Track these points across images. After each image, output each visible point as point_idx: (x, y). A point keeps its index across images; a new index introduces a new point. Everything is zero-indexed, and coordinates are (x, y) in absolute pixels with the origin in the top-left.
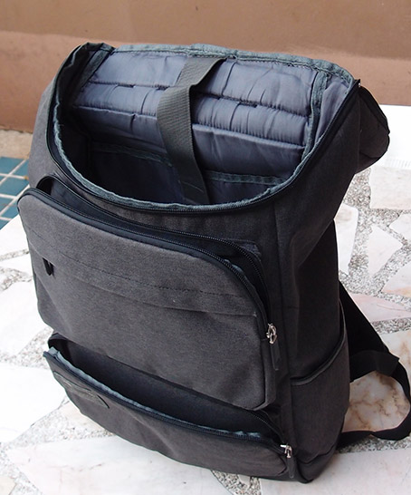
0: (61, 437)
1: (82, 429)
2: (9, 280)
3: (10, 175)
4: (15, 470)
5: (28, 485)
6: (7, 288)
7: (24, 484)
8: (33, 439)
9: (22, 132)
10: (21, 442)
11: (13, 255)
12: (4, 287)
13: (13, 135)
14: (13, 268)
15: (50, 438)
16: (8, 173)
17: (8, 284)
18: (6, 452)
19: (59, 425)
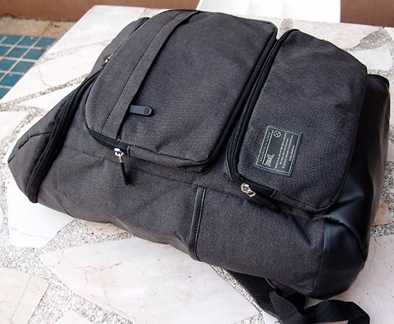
0: (83, 241)
1: (100, 234)
2: (30, 115)
3: (32, 47)
4: (48, 271)
5: (59, 284)
6: (29, 122)
7: (57, 284)
8: (60, 244)
9: (37, 20)
10: (50, 247)
11: (33, 96)
12: (27, 121)
13: (32, 22)
14: (33, 106)
15: (75, 243)
16: (30, 45)
17: (30, 118)
18: (39, 256)
19: (81, 231)
